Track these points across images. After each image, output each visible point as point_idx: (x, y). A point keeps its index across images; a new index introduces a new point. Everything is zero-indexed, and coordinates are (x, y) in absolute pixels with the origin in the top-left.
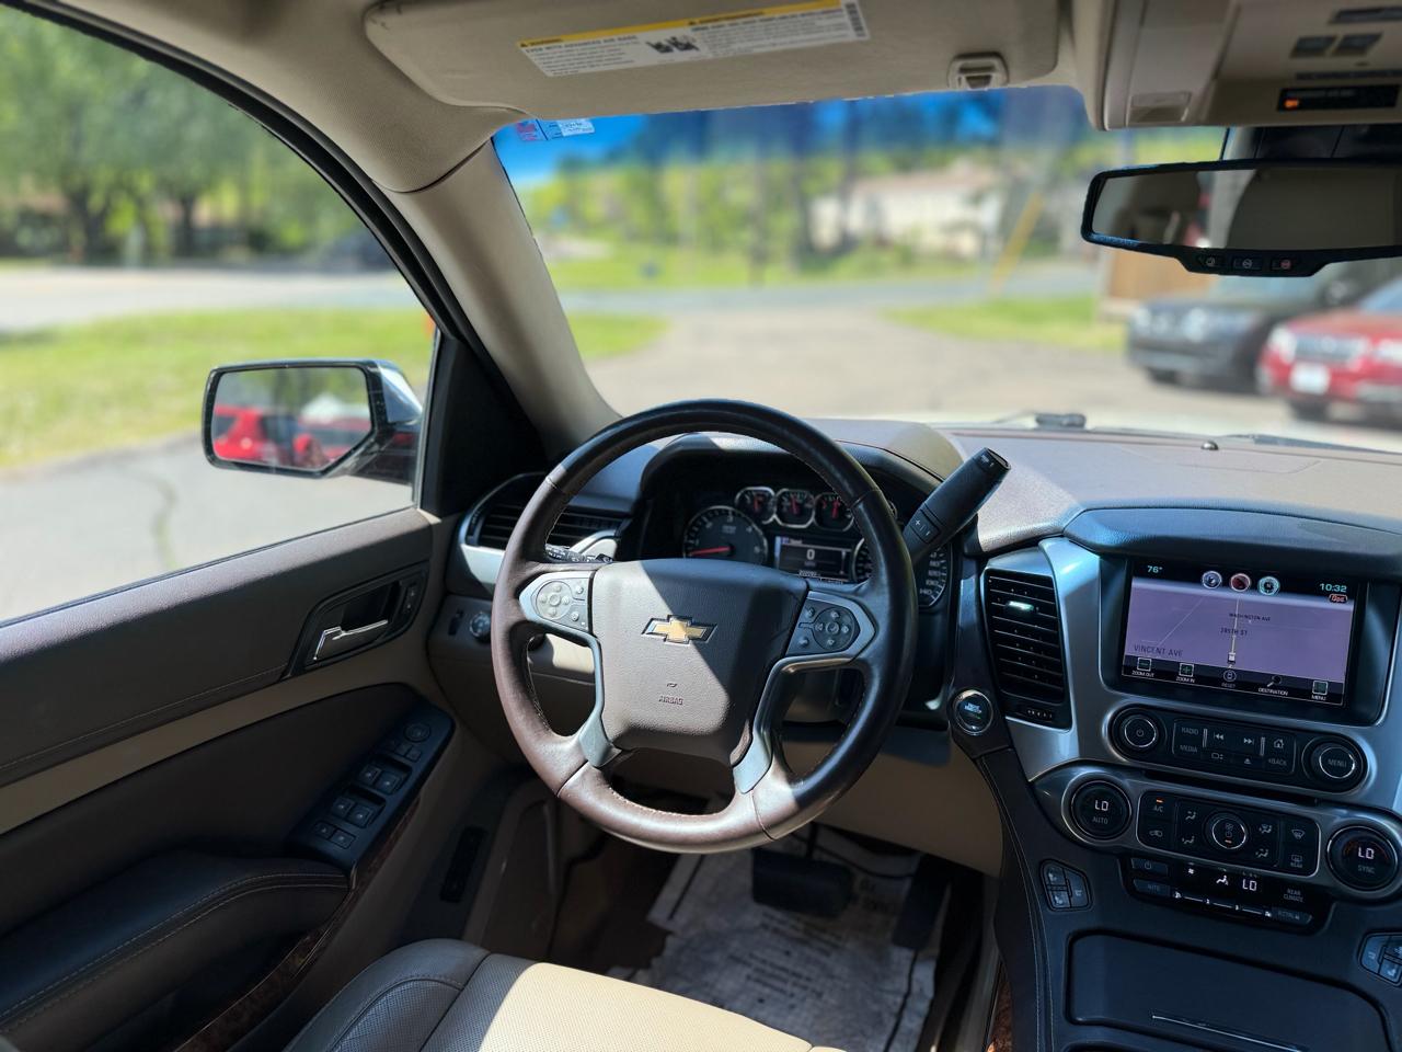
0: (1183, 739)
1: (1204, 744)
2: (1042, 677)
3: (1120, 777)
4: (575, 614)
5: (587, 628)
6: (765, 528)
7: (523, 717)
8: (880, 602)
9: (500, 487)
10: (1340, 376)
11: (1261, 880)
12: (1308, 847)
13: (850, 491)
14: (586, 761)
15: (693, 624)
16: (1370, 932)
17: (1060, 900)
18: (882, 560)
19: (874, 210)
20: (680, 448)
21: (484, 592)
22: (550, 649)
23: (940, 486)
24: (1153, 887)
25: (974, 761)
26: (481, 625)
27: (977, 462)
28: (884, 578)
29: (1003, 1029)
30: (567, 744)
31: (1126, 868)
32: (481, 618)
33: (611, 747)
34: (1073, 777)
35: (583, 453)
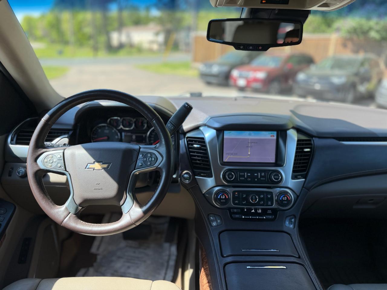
0: (241, 176)
1: (246, 177)
2: (204, 165)
3: (226, 188)
4: (59, 165)
5: (64, 169)
6: (119, 130)
7: (44, 202)
8: (163, 149)
9: (22, 123)
10: (249, 82)
11: (262, 209)
12: (272, 199)
13: (151, 117)
14: (70, 213)
15: (103, 164)
16: (287, 217)
17: (214, 224)
18: (163, 137)
19: (128, 36)
20: (88, 106)
21: (23, 161)
22: (49, 177)
23: (173, 115)
24: (237, 216)
25: (187, 190)
26: (21, 172)
27: (184, 106)
28: (164, 142)
29: (205, 263)
30: (62, 208)
31: (230, 212)
32: (20, 169)
33: (78, 207)
34: (214, 190)
35: (55, 110)
